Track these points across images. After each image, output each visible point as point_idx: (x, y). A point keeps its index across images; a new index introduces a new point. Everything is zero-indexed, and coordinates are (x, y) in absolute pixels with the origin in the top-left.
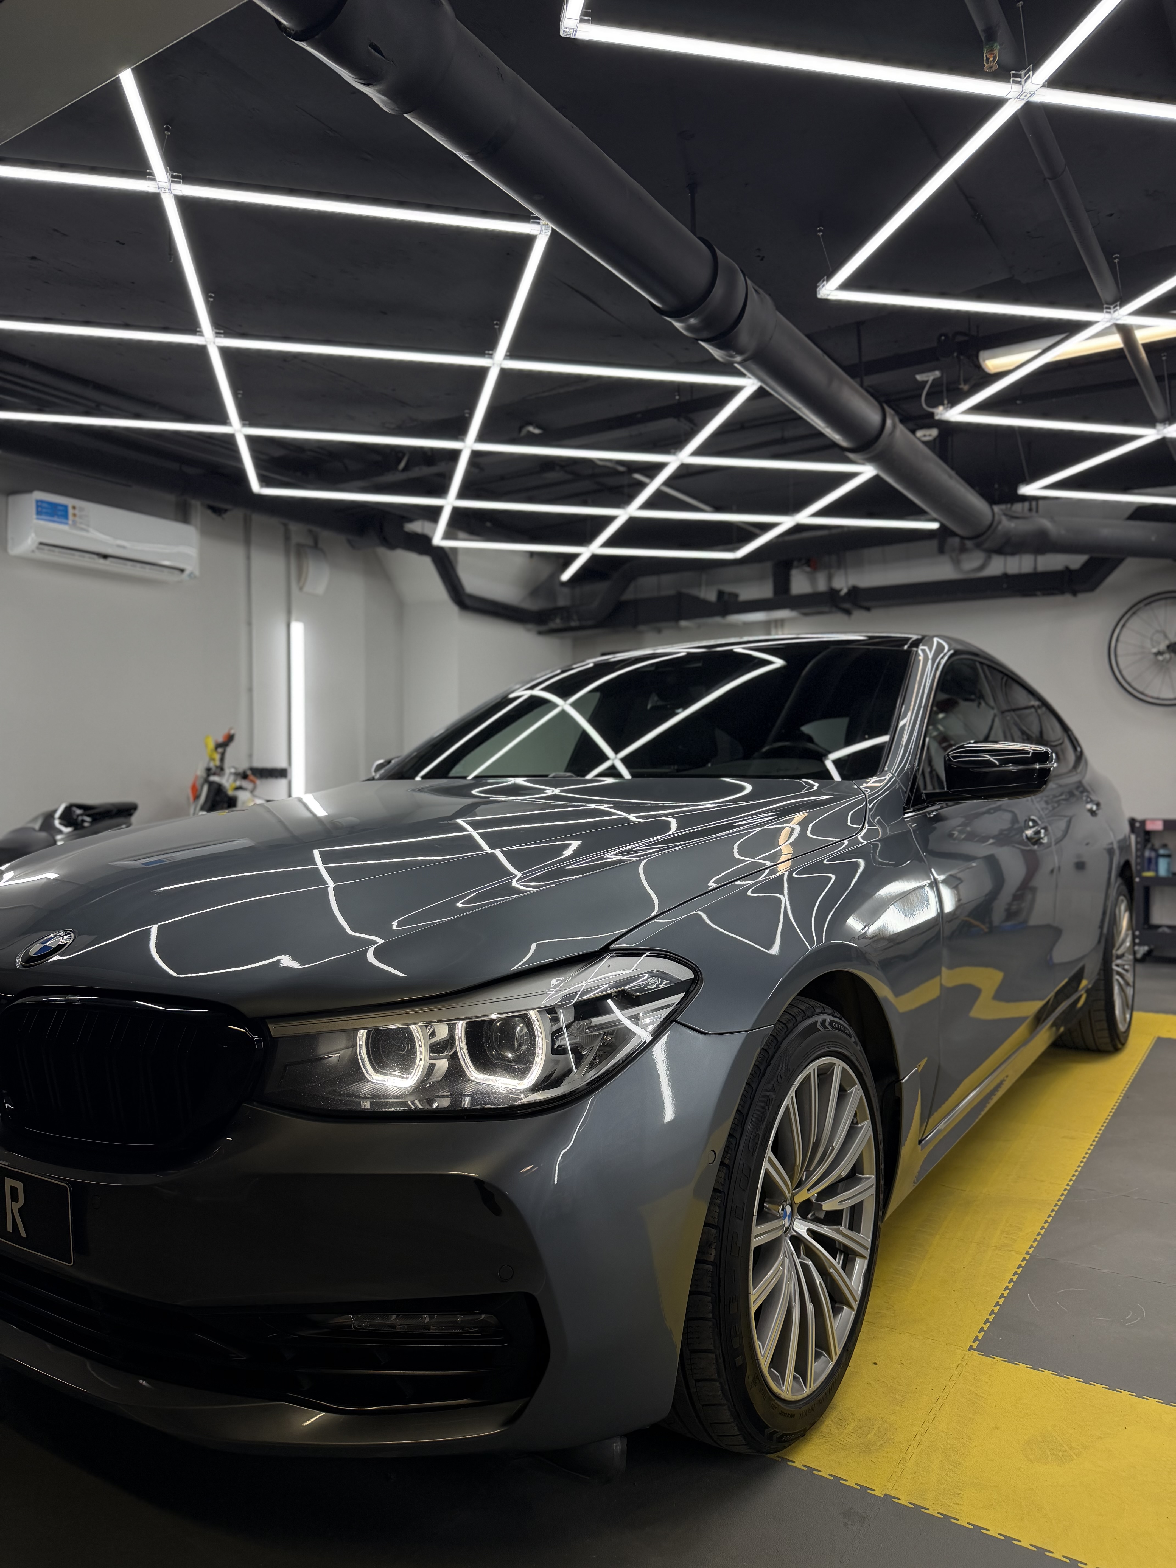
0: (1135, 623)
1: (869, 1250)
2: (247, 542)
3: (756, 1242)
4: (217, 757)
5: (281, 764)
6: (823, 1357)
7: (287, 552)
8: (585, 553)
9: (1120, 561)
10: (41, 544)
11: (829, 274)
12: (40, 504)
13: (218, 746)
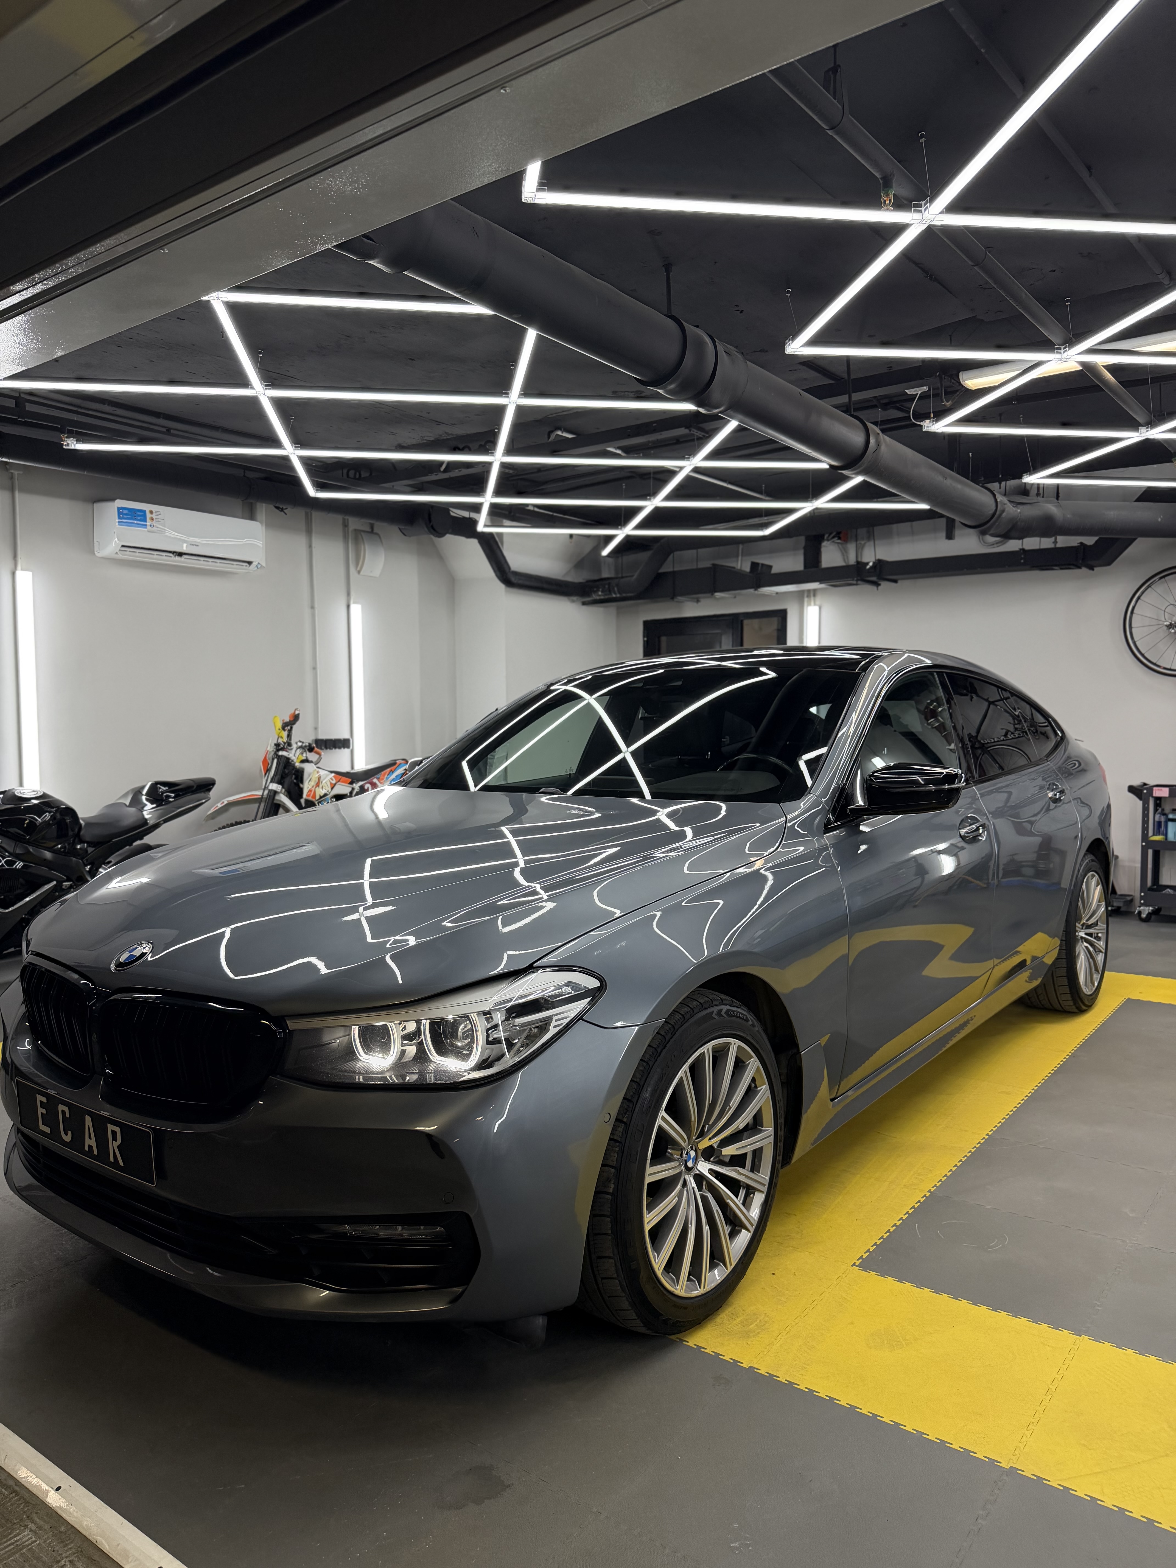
0: (1150, 597)
1: (766, 1187)
2: (309, 532)
3: (648, 1180)
4: (285, 734)
5: (345, 735)
6: (720, 1267)
7: (346, 538)
8: (620, 534)
9: (1131, 541)
10: (123, 546)
11: (795, 334)
12: (121, 512)
13: (285, 726)
